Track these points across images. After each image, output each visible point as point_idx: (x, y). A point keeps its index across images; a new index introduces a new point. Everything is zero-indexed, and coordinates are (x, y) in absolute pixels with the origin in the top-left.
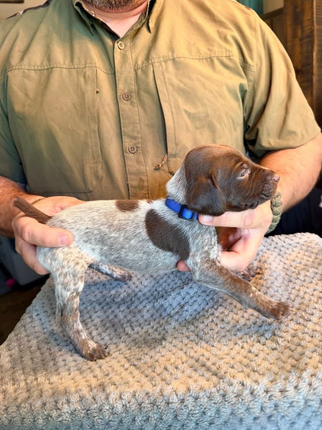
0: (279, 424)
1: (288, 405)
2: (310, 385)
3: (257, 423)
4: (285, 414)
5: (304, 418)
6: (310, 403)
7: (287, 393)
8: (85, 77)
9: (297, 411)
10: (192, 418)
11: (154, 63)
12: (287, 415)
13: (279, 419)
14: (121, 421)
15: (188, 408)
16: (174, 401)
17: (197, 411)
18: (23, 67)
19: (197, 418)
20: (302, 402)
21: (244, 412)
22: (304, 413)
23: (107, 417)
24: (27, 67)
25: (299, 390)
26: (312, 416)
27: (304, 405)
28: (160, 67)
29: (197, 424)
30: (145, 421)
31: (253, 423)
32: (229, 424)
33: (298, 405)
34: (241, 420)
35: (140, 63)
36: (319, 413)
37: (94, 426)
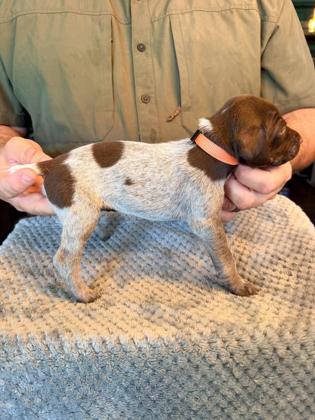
0: (234, 371)
1: (244, 353)
2: (265, 335)
3: (212, 370)
6: (264, 351)
7: (243, 343)
8: (100, 24)
9: (252, 358)
10: (150, 365)
11: (172, 14)
12: (241, 363)
13: (234, 366)
15: (146, 356)
16: (132, 350)
17: (155, 359)
19: (155, 366)
20: (257, 351)
21: (201, 360)
22: (257, 360)
23: (63, 366)
25: (255, 340)
26: (265, 363)
27: (258, 353)
28: (178, 19)
29: (155, 371)
31: (209, 370)
33: (253, 353)
34: (197, 367)
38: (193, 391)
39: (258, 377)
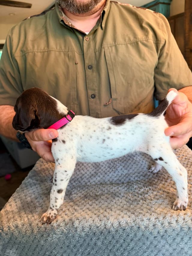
0: (167, 240)
1: (172, 230)
2: (184, 219)
3: (155, 240)
4: (171, 234)
5: (180, 236)
6: (183, 229)
7: (172, 225)
8: (68, 56)
9: (177, 233)
11: (105, 47)
13: (167, 237)
14: (85, 240)
17: (125, 235)
18: (34, 51)
19: (124, 238)
21: (149, 234)
22: (180, 234)
23: (77, 239)
24: (36, 51)
25: (178, 223)
26: (184, 235)
27: (180, 230)
28: (108, 50)
29: (124, 240)
30: (97, 239)
31: (154, 239)
32: (141, 240)
34: (147, 238)
35: (97, 48)
36: (188, 234)
37: (71, 243)
38: (146, 252)
39: (181, 244)
